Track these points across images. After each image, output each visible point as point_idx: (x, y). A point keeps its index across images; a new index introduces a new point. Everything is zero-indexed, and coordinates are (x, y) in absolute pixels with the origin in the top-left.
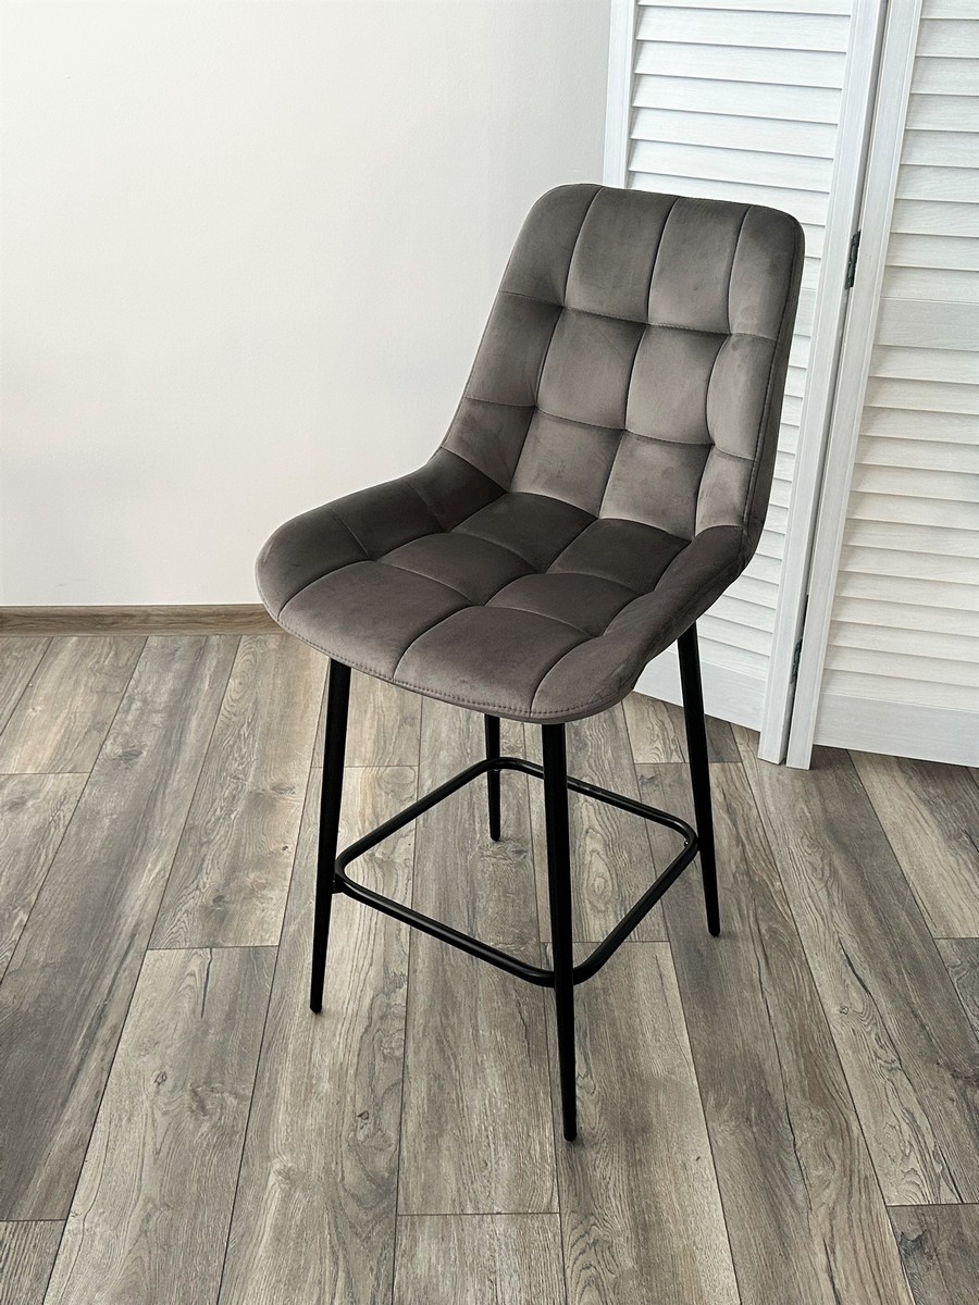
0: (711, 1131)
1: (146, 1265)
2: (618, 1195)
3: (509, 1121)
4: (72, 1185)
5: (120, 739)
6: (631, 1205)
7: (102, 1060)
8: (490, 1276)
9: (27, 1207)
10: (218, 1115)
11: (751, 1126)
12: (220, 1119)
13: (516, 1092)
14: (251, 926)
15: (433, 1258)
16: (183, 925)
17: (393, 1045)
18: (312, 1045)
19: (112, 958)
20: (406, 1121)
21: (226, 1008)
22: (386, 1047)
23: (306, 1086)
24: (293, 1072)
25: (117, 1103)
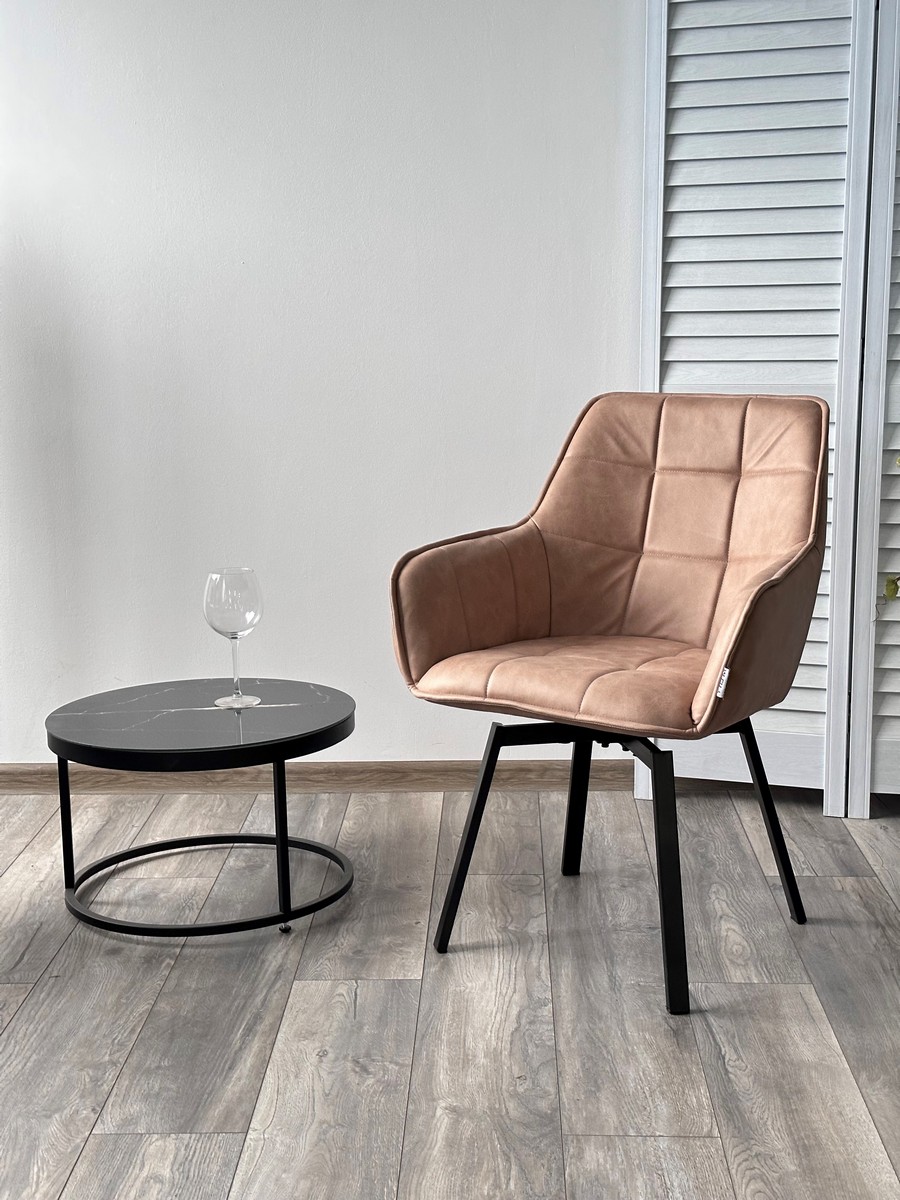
0: (865, 1095)
1: (328, 1159)
2: (776, 1128)
3: (664, 1084)
4: (249, 1113)
5: (241, 857)
6: (791, 1134)
7: (264, 1043)
8: (656, 1171)
9: (208, 1126)
13: (669, 1068)
15: (601, 1160)
19: (261, 986)
20: (563, 1082)
21: (377, 1014)
22: (537, 1039)
23: (464, 1060)
24: (449, 1052)
25: (283, 1067)
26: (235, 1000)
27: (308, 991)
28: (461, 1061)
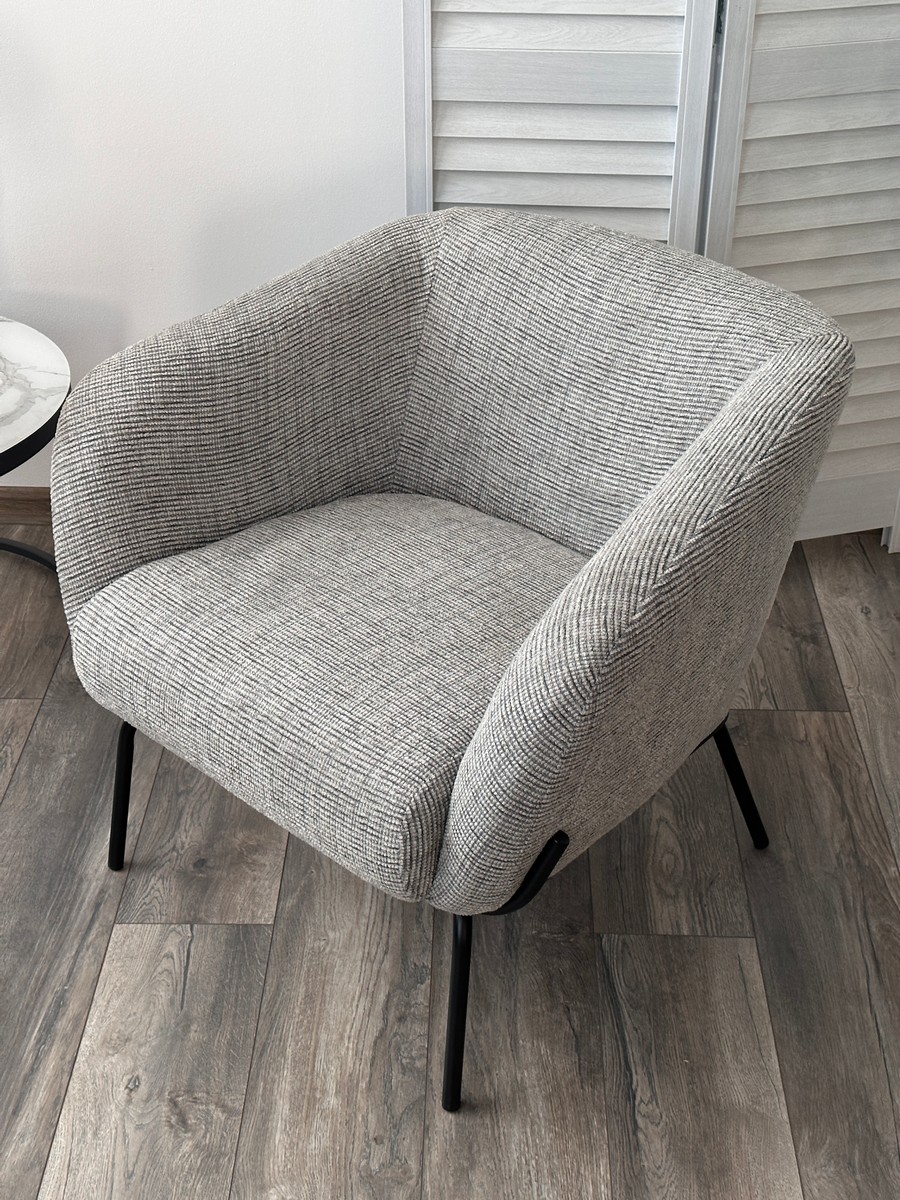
0: (805, 1180)
3: (555, 1154)
7: (62, 1058)
10: (203, 1132)
11: (854, 1172)
12: (204, 1136)
13: (564, 1118)
14: (239, 899)
16: (157, 893)
17: (414, 1053)
18: (315, 1049)
19: (72, 934)
20: (429, 1148)
21: (211, 999)
22: (406, 1054)
23: (309, 1100)
24: (293, 1082)
25: (80, 1112)
26: (36, 963)
27: (128, 946)
28: (305, 1101)
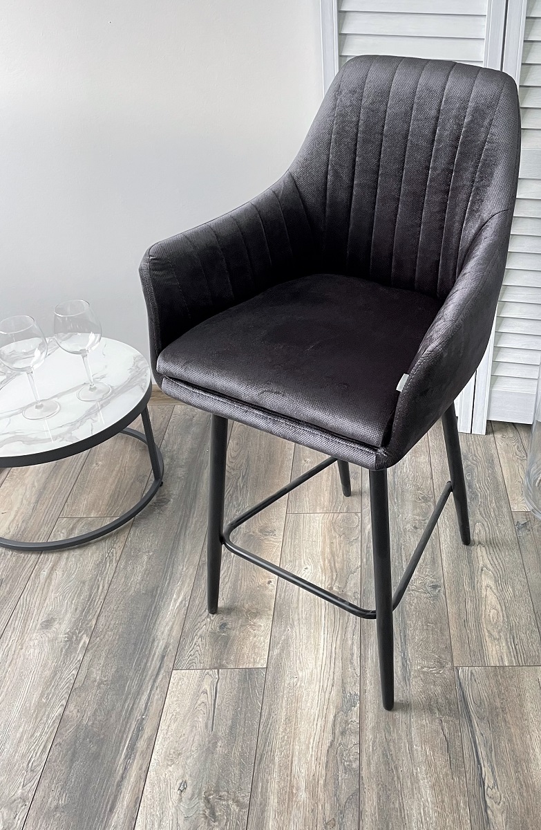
7: (140, 769)
10: (225, 821)
12: (226, 825)
14: (246, 650)
16: (198, 647)
17: (351, 758)
18: (292, 757)
21: (230, 722)
22: (346, 759)
23: (289, 795)
24: (279, 782)
25: (150, 808)
26: (126, 699)
27: (181, 686)
28: (287, 796)
